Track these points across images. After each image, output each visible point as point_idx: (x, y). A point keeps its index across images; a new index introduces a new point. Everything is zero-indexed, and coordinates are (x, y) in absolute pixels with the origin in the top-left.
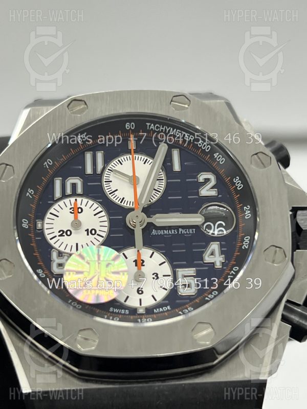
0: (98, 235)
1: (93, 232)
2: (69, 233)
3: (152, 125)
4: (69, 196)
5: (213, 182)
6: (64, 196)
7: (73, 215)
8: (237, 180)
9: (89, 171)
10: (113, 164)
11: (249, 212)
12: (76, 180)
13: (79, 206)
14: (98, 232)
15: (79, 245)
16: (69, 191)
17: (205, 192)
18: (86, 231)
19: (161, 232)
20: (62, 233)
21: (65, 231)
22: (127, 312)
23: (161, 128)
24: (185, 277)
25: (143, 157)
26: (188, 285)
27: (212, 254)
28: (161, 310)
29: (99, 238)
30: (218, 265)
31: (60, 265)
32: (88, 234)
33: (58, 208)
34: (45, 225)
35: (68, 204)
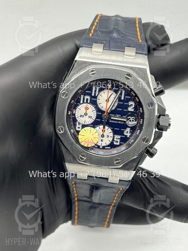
2: (83, 116)
4: (85, 103)
5: (133, 106)
7: (85, 110)
8: (141, 109)
9: (93, 95)
10: (102, 93)
11: (142, 122)
12: (88, 97)
13: (88, 107)
14: (92, 118)
15: (86, 121)
16: (85, 102)
17: (130, 109)
19: (112, 122)
20: (81, 116)
22: (97, 147)
24: (117, 138)
25: (112, 92)
26: (117, 142)
27: (127, 132)
28: (107, 148)
29: (92, 120)
30: (128, 136)
31: (79, 128)
32: (89, 118)
33: (81, 107)
34: (76, 112)
35: (84, 106)
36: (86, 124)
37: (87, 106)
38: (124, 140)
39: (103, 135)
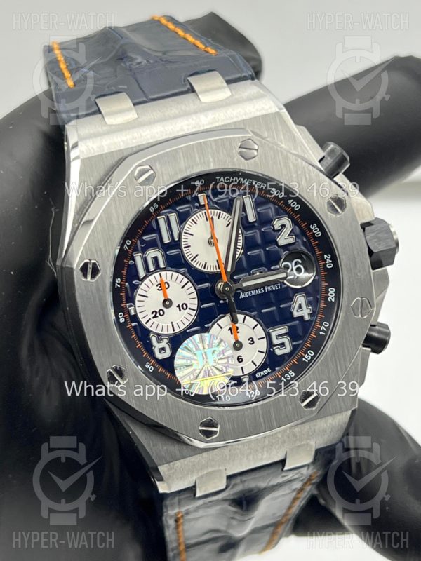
0: (189, 309)
1: (185, 307)
2: (161, 313)
3: (222, 178)
4: (153, 272)
6: (148, 273)
7: (161, 291)
8: (314, 227)
9: (166, 240)
10: (188, 225)
11: (331, 261)
12: (156, 253)
13: (164, 280)
14: (189, 306)
15: (174, 324)
16: (152, 268)
18: (177, 307)
19: (248, 294)
20: (156, 314)
21: (157, 311)
23: (231, 179)
24: (279, 336)
25: (216, 211)
26: (283, 345)
27: (300, 306)
28: (262, 373)
29: (191, 312)
30: (307, 318)
31: (162, 349)
32: (180, 310)
33: (146, 288)
34: (137, 308)
35: (154, 281)
36: (177, 330)
37: (162, 280)
38: (299, 331)
39: (237, 341)
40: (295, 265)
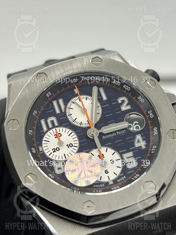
0: (74, 146)
1: (71, 145)
2: (58, 149)
4: (52, 128)
5: (127, 102)
6: (49, 129)
7: (57, 138)
8: (140, 97)
9: (58, 111)
10: (70, 104)
11: (152, 114)
12: (52, 118)
13: (59, 133)
15: (66, 155)
16: (51, 126)
17: (124, 108)
18: (67, 146)
19: (107, 136)
20: (55, 150)
21: (56, 148)
22: (103, 185)
24: (128, 158)
25: (84, 96)
27: (139, 142)
28: (121, 179)
29: (75, 148)
30: (143, 147)
31: (59, 169)
32: (69, 147)
33: (48, 137)
34: (44, 148)
35: (52, 133)
38: (139, 154)
40: (135, 125)
